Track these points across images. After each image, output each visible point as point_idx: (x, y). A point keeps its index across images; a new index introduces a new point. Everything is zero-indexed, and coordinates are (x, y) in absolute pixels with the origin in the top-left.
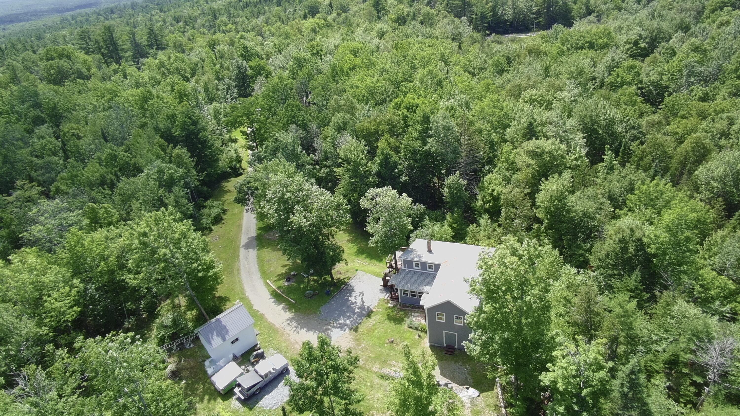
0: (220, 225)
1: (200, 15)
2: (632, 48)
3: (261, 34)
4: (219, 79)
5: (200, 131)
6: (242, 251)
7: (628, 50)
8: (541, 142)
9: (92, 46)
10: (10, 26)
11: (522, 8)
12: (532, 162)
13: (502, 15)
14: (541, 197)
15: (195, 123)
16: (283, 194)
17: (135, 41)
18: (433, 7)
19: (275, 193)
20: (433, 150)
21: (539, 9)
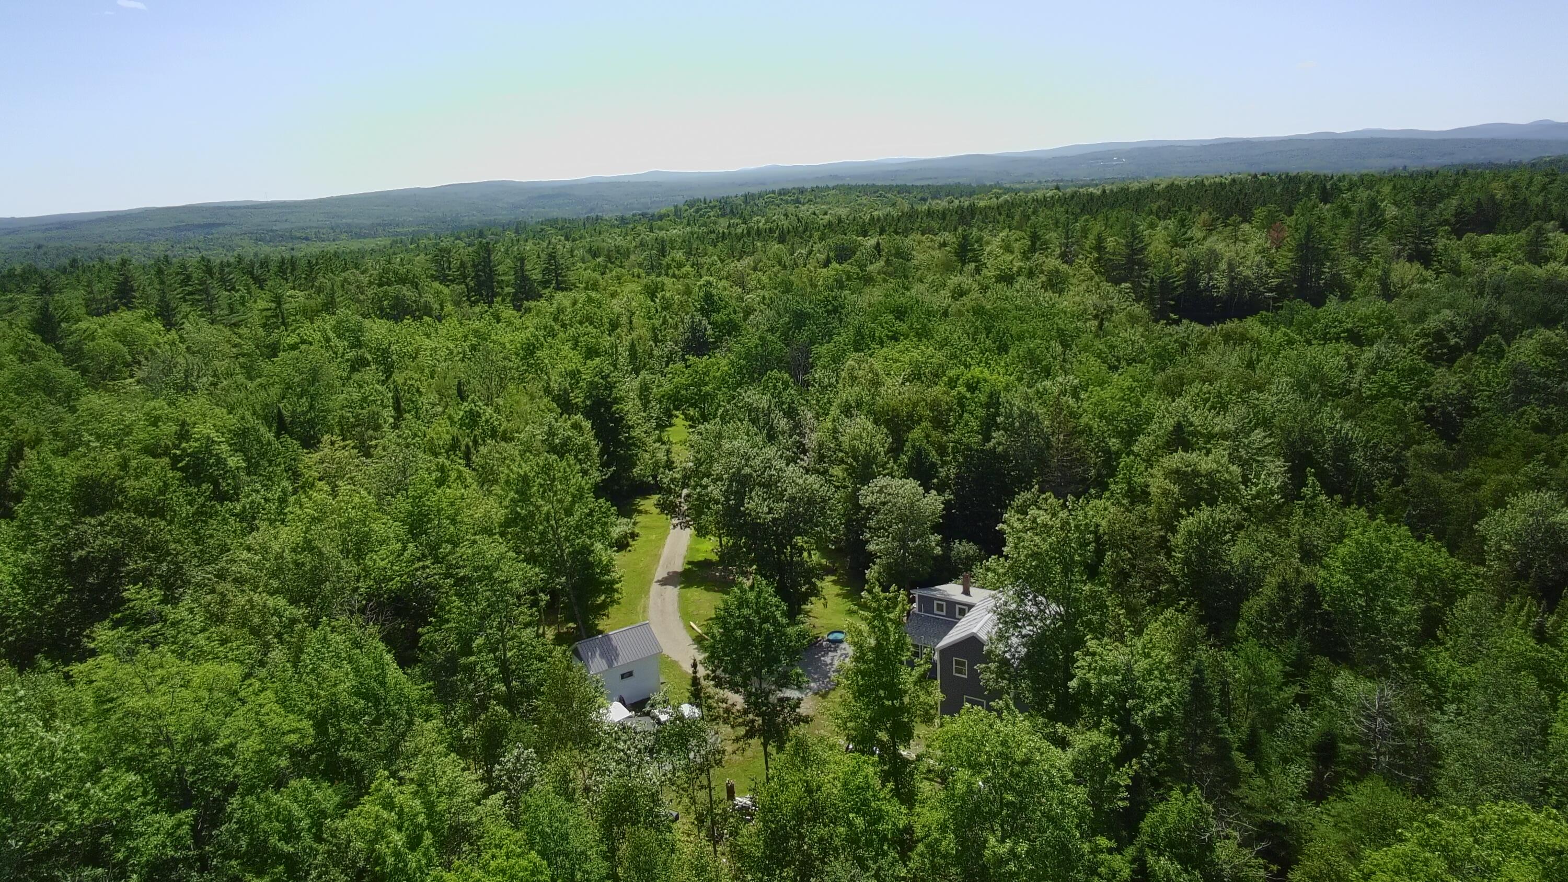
0: (623, 552)
1: (636, 247)
2: (1430, 344)
3: (743, 286)
4: (656, 340)
5: (617, 401)
6: (655, 588)
7: (1423, 346)
8: (1193, 457)
9: (453, 273)
10: (303, 246)
11: (1246, 277)
12: (1176, 489)
13: (1208, 288)
14: (1178, 539)
15: (610, 387)
16: (739, 470)
17: (523, 270)
18: (1070, 262)
19: (726, 469)
20: (1000, 449)
21: (1283, 282)
